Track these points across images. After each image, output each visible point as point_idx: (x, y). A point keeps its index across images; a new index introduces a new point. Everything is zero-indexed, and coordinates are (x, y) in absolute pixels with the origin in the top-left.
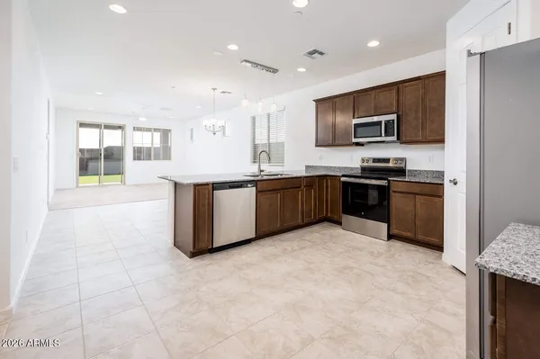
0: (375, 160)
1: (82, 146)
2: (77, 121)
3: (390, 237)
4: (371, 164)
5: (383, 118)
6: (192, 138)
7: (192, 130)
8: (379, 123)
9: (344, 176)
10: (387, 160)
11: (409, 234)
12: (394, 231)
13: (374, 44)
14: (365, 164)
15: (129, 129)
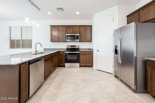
0: (71, 46)
3: (80, 66)
4: (70, 47)
5: (76, 35)
8: (75, 36)
9: (65, 51)
10: (74, 46)
11: (85, 65)
12: (81, 65)
13: (78, 13)
14: (68, 47)
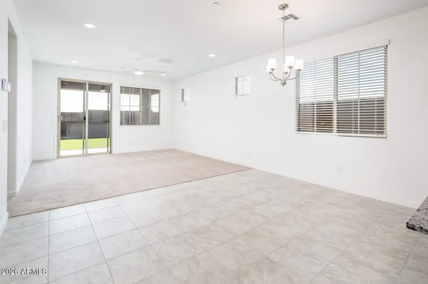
1: (63, 110)
2: (59, 79)
6: (183, 99)
7: (183, 90)
15: (116, 89)
